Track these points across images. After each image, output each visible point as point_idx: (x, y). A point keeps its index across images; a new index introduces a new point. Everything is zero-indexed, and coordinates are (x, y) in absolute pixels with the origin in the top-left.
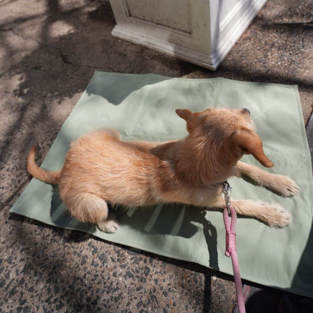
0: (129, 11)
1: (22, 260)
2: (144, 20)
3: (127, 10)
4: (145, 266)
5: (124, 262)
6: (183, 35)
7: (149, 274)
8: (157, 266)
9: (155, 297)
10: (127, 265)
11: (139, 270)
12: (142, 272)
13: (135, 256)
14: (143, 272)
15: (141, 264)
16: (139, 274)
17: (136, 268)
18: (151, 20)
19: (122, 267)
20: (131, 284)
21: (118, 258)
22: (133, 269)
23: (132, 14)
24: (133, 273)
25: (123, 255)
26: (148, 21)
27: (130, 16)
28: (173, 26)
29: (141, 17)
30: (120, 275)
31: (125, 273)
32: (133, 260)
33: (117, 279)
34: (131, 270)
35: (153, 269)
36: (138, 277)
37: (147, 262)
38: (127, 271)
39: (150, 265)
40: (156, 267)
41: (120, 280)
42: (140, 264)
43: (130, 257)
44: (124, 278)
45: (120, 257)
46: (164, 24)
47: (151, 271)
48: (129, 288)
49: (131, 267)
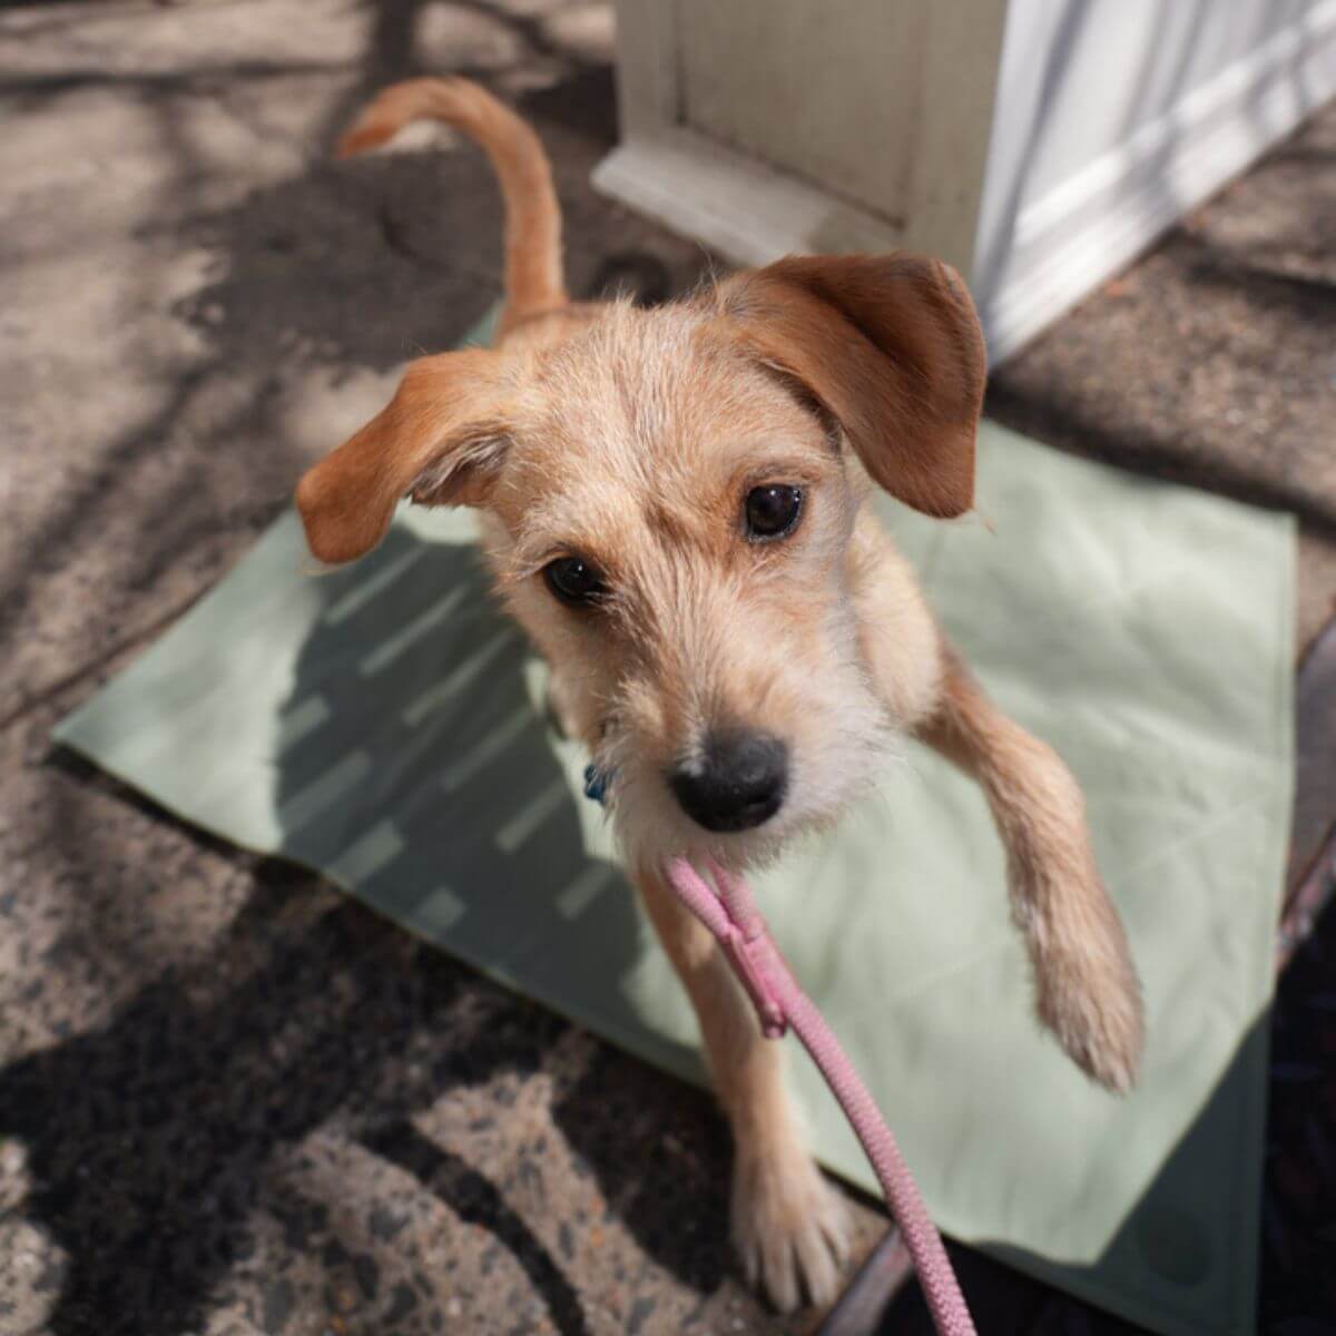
0: (681, 103)
1: (53, 913)
9: (537, 1172)
27: (681, 120)
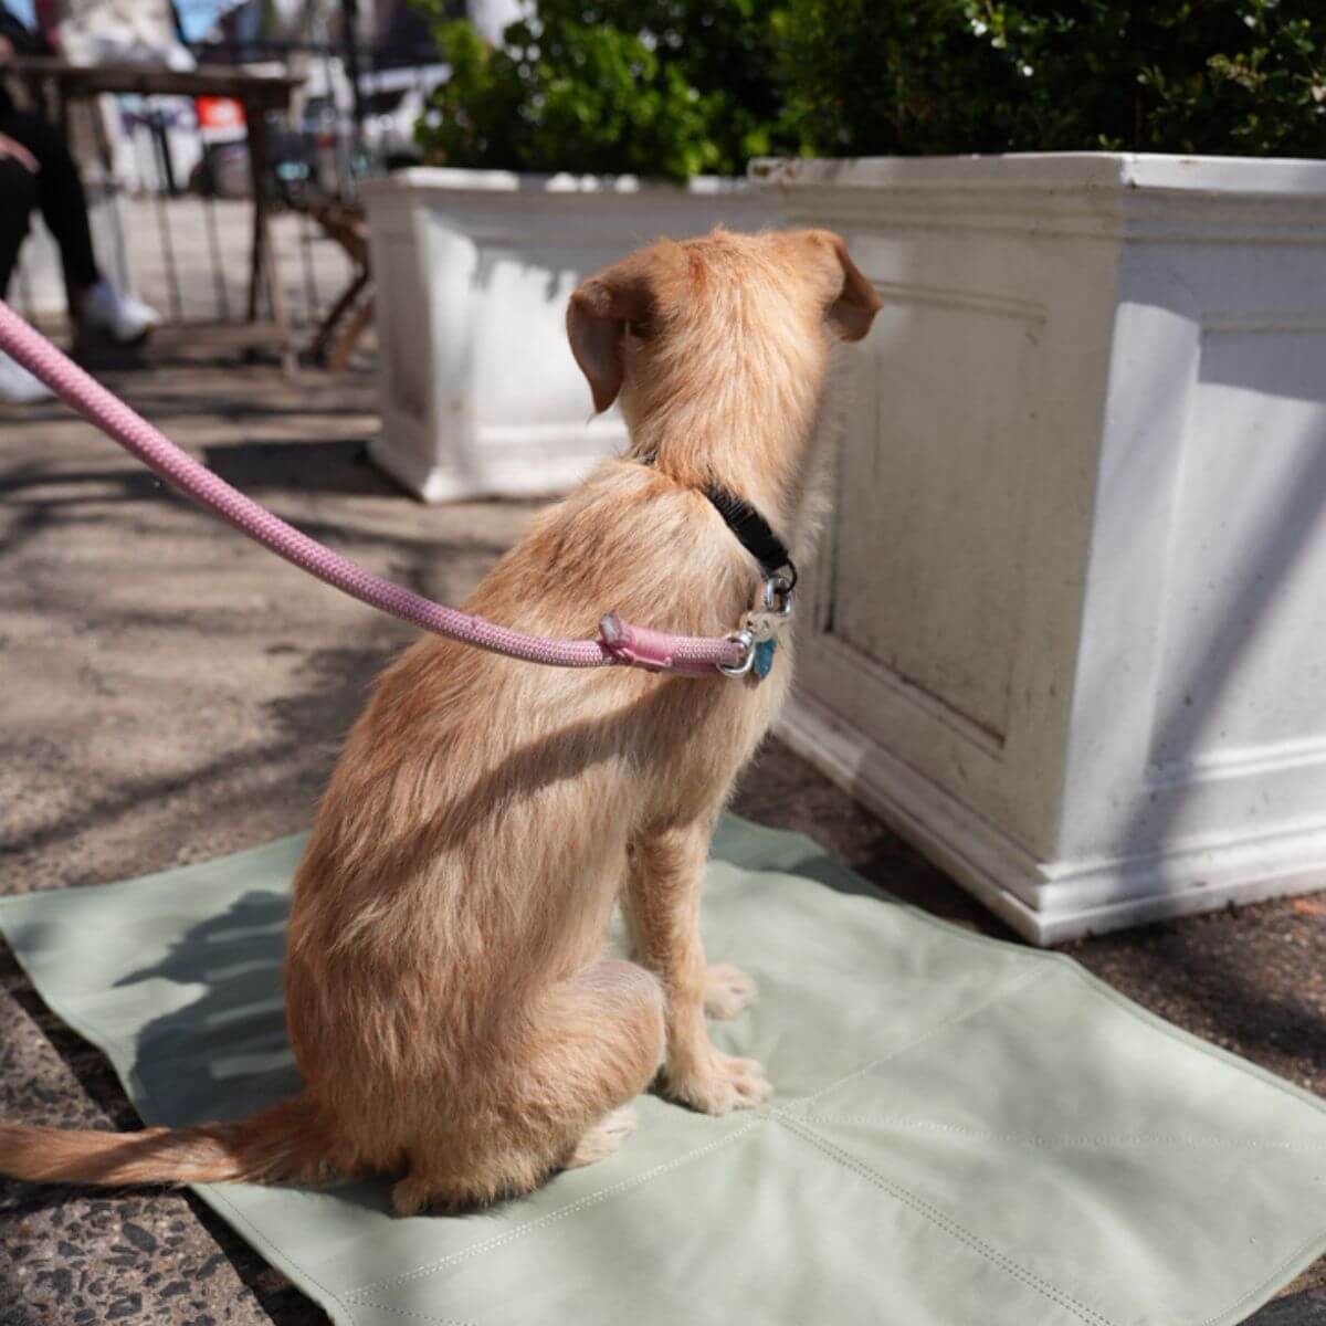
0: (832, 607)
2: (867, 654)
3: (824, 599)
4: (137, 1291)
5: (83, 1242)
6: (973, 742)
7: (122, 1319)
8: (173, 1315)
10: (83, 1254)
11: (105, 1288)
12: (108, 1297)
13: (134, 1248)
14: (111, 1301)
15: (132, 1278)
16: (90, 1299)
17: (103, 1279)
18: (889, 661)
19: (64, 1248)
20: (35, 1305)
21: (80, 1221)
22: (89, 1273)
23: (838, 622)
24: (78, 1284)
25: (104, 1222)
26: (877, 661)
27: (829, 628)
28: (954, 699)
29: (863, 641)
30: (32, 1262)
31: (52, 1269)
32: (117, 1255)
33: (11, 1267)
34: (79, 1273)
35: (152, 1315)
36: (80, 1301)
37: (154, 1287)
38: (68, 1268)
39: (154, 1300)
40: (167, 1317)
41: (18, 1276)
42: (127, 1275)
43: (116, 1240)
44: (35, 1277)
45: (87, 1223)
46: (929, 686)
47: (137, 1315)
48: (20, 1307)
49: (90, 1266)
